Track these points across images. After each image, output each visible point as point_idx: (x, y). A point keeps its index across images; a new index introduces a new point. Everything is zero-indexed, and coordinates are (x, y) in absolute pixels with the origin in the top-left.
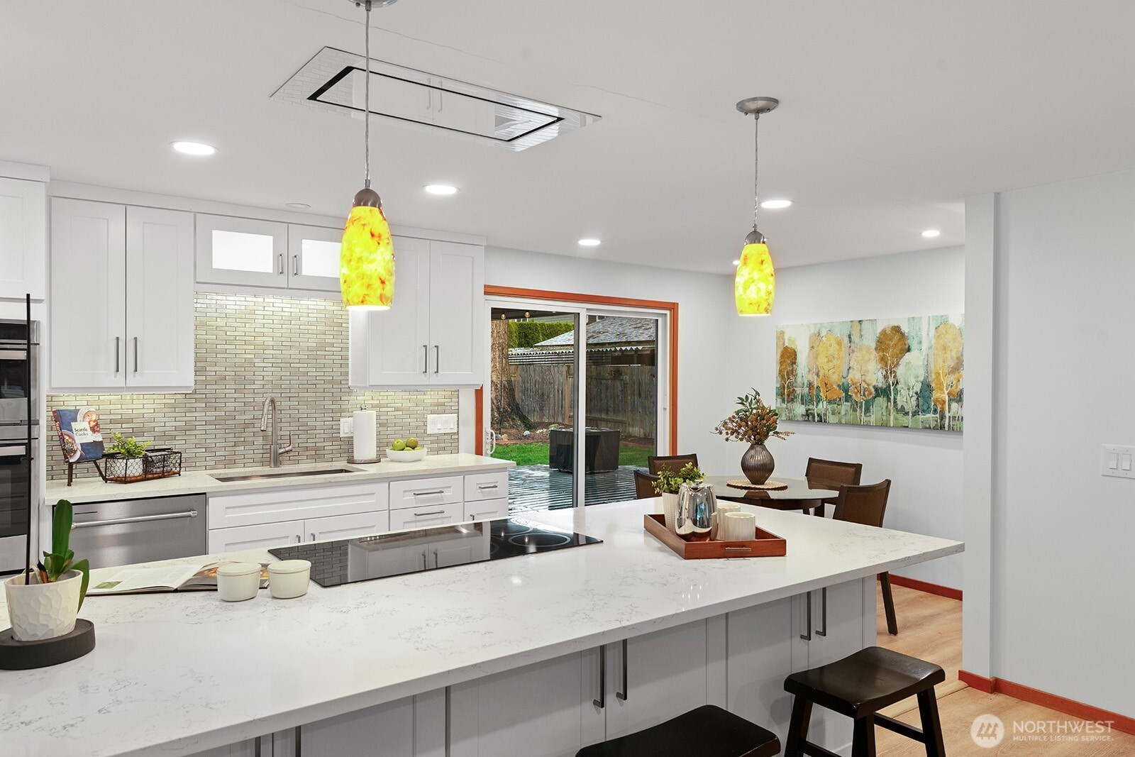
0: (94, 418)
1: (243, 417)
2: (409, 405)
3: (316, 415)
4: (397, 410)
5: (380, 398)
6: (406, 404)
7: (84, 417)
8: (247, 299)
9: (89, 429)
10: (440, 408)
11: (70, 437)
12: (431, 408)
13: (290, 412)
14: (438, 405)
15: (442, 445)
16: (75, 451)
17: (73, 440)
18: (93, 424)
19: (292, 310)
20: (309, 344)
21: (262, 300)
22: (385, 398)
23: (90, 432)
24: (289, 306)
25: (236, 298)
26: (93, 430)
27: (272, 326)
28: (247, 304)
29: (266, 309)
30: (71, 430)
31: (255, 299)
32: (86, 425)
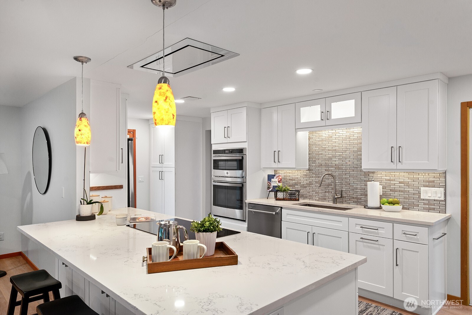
0: (280, 178)
1: (328, 181)
2: (409, 180)
3: (357, 182)
4: (400, 183)
5: (391, 176)
6: (407, 180)
7: (277, 177)
8: (329, 132)
9: (277, 181)
10: (431, 184)
11: (270, 183)
12: (424, 183)
13: (346, 180)
14: (429, 182)
15: (433, 207)
16: (270, 188)
17: (271, 184)
18: (279, 180)
19: (346, 134)
20: (354, 149)
21: (335, 131)
22: (393, 176)
23: (277, 182)
24: (345, 132)
25: (325, 132)
26: (279, 182)
27: (339, 142)
28: (329, 134)
29: (336, 135)
30: (271, 181)
31: (332, 131)
32: (277, 180)
